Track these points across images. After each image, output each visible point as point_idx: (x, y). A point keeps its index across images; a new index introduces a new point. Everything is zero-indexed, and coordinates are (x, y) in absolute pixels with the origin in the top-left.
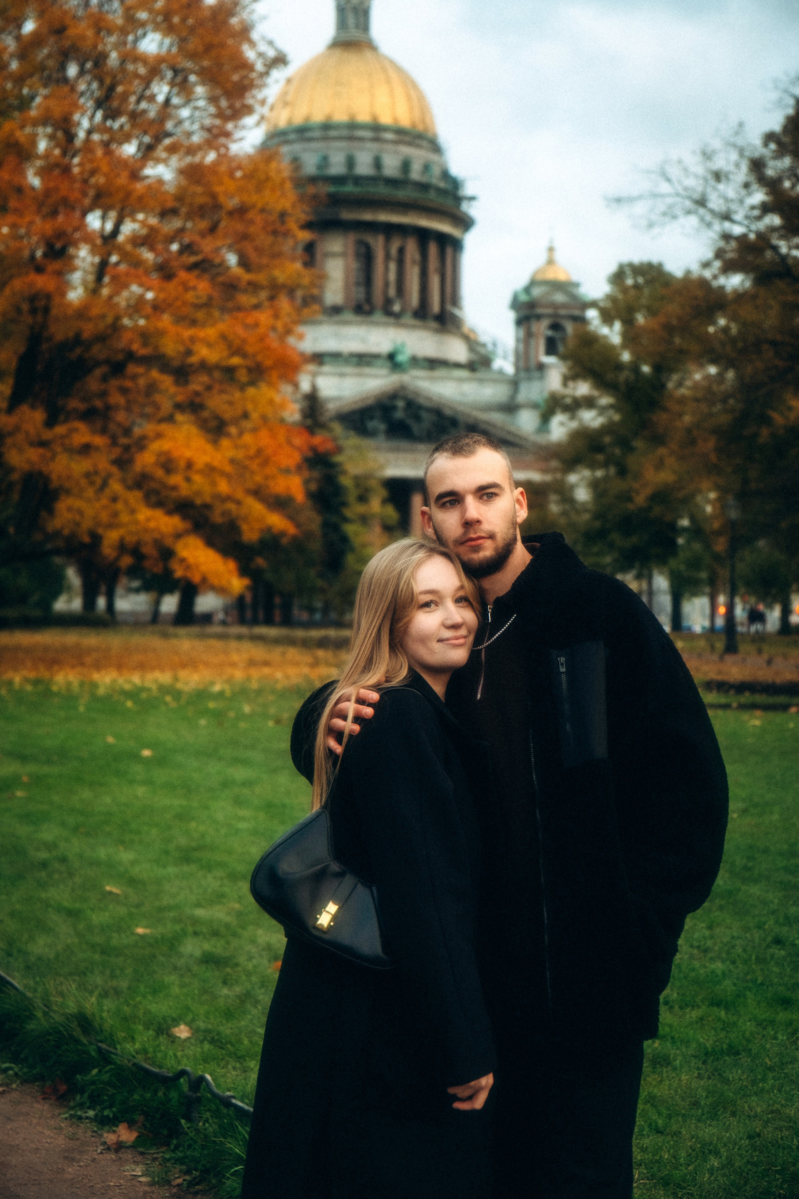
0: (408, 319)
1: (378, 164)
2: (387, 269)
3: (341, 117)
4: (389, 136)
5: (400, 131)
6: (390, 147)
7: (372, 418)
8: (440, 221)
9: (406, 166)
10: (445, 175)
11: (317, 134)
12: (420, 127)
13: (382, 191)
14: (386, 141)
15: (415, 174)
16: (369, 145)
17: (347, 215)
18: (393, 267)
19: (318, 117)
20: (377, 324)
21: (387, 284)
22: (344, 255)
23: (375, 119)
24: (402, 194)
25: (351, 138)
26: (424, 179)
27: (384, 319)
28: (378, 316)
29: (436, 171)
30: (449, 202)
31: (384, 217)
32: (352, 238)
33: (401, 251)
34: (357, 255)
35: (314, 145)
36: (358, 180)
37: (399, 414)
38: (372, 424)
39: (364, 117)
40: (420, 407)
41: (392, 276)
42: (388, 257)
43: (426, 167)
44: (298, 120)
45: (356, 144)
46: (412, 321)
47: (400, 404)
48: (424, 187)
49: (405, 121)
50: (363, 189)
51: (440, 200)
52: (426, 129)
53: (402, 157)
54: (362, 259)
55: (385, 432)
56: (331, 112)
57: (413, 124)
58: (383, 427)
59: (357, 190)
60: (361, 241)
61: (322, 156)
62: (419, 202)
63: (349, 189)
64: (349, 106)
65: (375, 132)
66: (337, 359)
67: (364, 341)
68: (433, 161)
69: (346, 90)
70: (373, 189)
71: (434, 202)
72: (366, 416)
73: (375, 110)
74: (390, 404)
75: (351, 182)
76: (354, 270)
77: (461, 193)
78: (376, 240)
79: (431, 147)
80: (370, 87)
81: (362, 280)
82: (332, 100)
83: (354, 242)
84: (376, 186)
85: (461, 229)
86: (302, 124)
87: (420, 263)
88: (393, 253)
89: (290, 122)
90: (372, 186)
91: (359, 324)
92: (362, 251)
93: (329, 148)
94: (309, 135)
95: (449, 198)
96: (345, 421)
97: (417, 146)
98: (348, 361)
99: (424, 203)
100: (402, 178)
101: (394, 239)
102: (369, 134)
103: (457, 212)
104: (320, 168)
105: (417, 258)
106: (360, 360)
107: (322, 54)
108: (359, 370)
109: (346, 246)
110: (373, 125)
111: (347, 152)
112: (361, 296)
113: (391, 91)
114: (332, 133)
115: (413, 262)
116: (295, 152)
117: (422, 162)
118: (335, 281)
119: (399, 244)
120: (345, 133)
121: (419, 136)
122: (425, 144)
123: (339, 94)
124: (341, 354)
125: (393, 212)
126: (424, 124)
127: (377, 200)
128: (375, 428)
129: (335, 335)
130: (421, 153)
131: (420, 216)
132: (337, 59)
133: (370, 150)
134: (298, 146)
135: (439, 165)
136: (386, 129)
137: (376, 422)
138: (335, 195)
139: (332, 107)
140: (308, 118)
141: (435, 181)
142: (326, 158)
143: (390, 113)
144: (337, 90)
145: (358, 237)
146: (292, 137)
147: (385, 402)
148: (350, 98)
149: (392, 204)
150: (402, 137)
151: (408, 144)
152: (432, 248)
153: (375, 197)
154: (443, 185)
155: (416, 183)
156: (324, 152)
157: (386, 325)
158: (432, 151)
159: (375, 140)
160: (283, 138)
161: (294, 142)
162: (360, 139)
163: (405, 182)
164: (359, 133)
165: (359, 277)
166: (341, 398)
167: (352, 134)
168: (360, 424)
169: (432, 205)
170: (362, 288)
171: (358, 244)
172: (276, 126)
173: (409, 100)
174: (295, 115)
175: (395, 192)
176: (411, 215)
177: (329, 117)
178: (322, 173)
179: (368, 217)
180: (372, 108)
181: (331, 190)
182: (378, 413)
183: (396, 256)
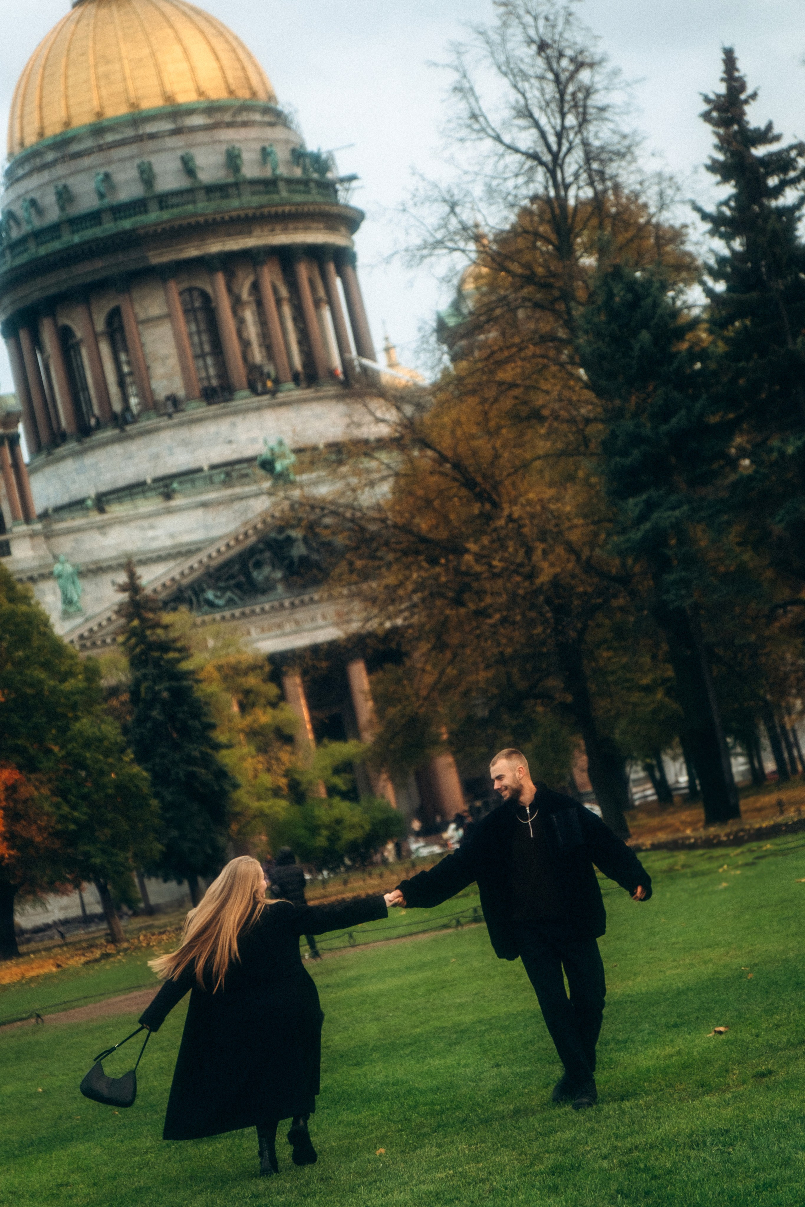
0: (290, 391)
1: (188, 167)
2: (241, 322)
3: (117, 110)
4: (198, 120)
5: (212, 109)
6: (200, 137)
7: (258, 565)
8: (307, 229)
9: (232, 160)
10: (299, 155)
11: (88, 144)
12: (243, 94)
13: (205, 207)
14: (193, 129)
15: (250, 170)
16: (170, 142)
17: (159, 258)
18: (249, 315)
19: (83, 119)
20: (246, 411)
21: (246, 344)
22: (169, 316)
23: (169, 98)
24: (235, 205)
25: (140, 139)
26: (268, 173)
27: (255, 400)
28: (243, 398)
29: (282, 154)
30: (315, 196)
31: (215, 247)
32: (174, 288)
33: (256, 287)
34: (189, 311)
35: (86, 161)
36: (164, 200)
37: (299, 550)
38: (259, 576)
39: (151, 102)
41: (252, 331)
42: (237, 303)
43: (265, 153)
44: (54, 129)
45: (151, 145)
46: (297, 393)
47: (298, 534)
48: (270, 184)
49: (217, 93)
50: (175, 211)
51: (298, 198)
52: (254, 94)
53: (224, 147)
54: (200, 316)
55: (285, 579)
56: (102, 107)
57: (231, 92)
58: (279, 575)
59: (166, 215)
60: (190, 290)
61: (101, 177)
62: (266, 210)
63: (154, 216)
64: (126, 90)
65: (175, 122)
66: (193, 481)
67: (230, 442)
68: (277, 141)
69: (117, 67)
70: (190, 208)
71: (289, 203)
72: (251, 564)
73: (168, 88)
74: (281, 537)
75: (153, 206)
76: (190, 335)
77: (330, 175)
78: (213, 284)
79: (267, 119)
80: (153, 54)
81: (207, 348)
82: (98, 88)
83: (181, 294)
84: (194, 202)
85: (343, 230)
86: (61, 134)
87: (290, 300)
88: (245, 295)
89: (41, 134)
90: (187, 203)
91: (216, 417)
92: (197, 304)
93: (110, 162)
94: (75, 148)
95: (314, 191)
96: (218, 579)
97: (245, 124)
98: (210, 480)
99: (273, 210)
100: (231, 180)
101: (240, 274)
102: (166, 126)
103: (327, 208)
104: (102, 196)
105: (284, 292)
106: (228, 474)
107: (68, 18)
108: (229, 492)
109: (169, 304)
110: (170, 109)
111: (137, 161)
112: (212, 372)
113: (185, 51)
114: (110, 138)
115: (279, 302)
116: (59, 178)
117: (257, 146)
118: (166, 358)
119: (251, 278)
120: (130, 133)
121: (245, 108)
122: (257, 117)
123: (106, 76)
124: (200, 470)
125: (229, 235)
126: (250, 88)
127: (198, 224)
128: (267, 579)
129: (185, 443)
130: (253, 133)
131: (273, 230)
132: (92, 22)
133: (173, 149)
134: (60, 170)
135: (287, 142)
136: (190, 111)
137: (267, 570)
138: (134, 230)
139: (100, 98)
140: (67, 124)
141: (283, 171)
142: (107, 177)
143: (191, 86)
144: (102, 69)
145: (185, 285)
146: (50, 157)
147: (273, 535)
148: (124, 79)
149: (223, 222)
150: (218, 117)
151: (230, 125)
152: (303, 271)
153: (193, 221)
154: (298, 172)
155: (253, 182)
156: (102, 171)
157: (258, 408)
158: (271, 125)
159: (177, 132)
160: (38, 162)
161: (54, 163)
162: (152, 136)
163: (236, 185)
164: (150, 128)
165: (201, 344)
166: (212, 541)
167: (141, 132)
168: (242, 579)
169: (287, 209)
170: (209, 360)
171: (186, 295)
172: (22, 144)
173: (217, 58)
174: (46, 122)
175: (225, 204)
176: (257, 232)
177: (99, 114)
178: (107, 201)
179: (192, 252)
180: (162, 84)
181: (127, 224)
182: (267, 555)
183: (251, 299)
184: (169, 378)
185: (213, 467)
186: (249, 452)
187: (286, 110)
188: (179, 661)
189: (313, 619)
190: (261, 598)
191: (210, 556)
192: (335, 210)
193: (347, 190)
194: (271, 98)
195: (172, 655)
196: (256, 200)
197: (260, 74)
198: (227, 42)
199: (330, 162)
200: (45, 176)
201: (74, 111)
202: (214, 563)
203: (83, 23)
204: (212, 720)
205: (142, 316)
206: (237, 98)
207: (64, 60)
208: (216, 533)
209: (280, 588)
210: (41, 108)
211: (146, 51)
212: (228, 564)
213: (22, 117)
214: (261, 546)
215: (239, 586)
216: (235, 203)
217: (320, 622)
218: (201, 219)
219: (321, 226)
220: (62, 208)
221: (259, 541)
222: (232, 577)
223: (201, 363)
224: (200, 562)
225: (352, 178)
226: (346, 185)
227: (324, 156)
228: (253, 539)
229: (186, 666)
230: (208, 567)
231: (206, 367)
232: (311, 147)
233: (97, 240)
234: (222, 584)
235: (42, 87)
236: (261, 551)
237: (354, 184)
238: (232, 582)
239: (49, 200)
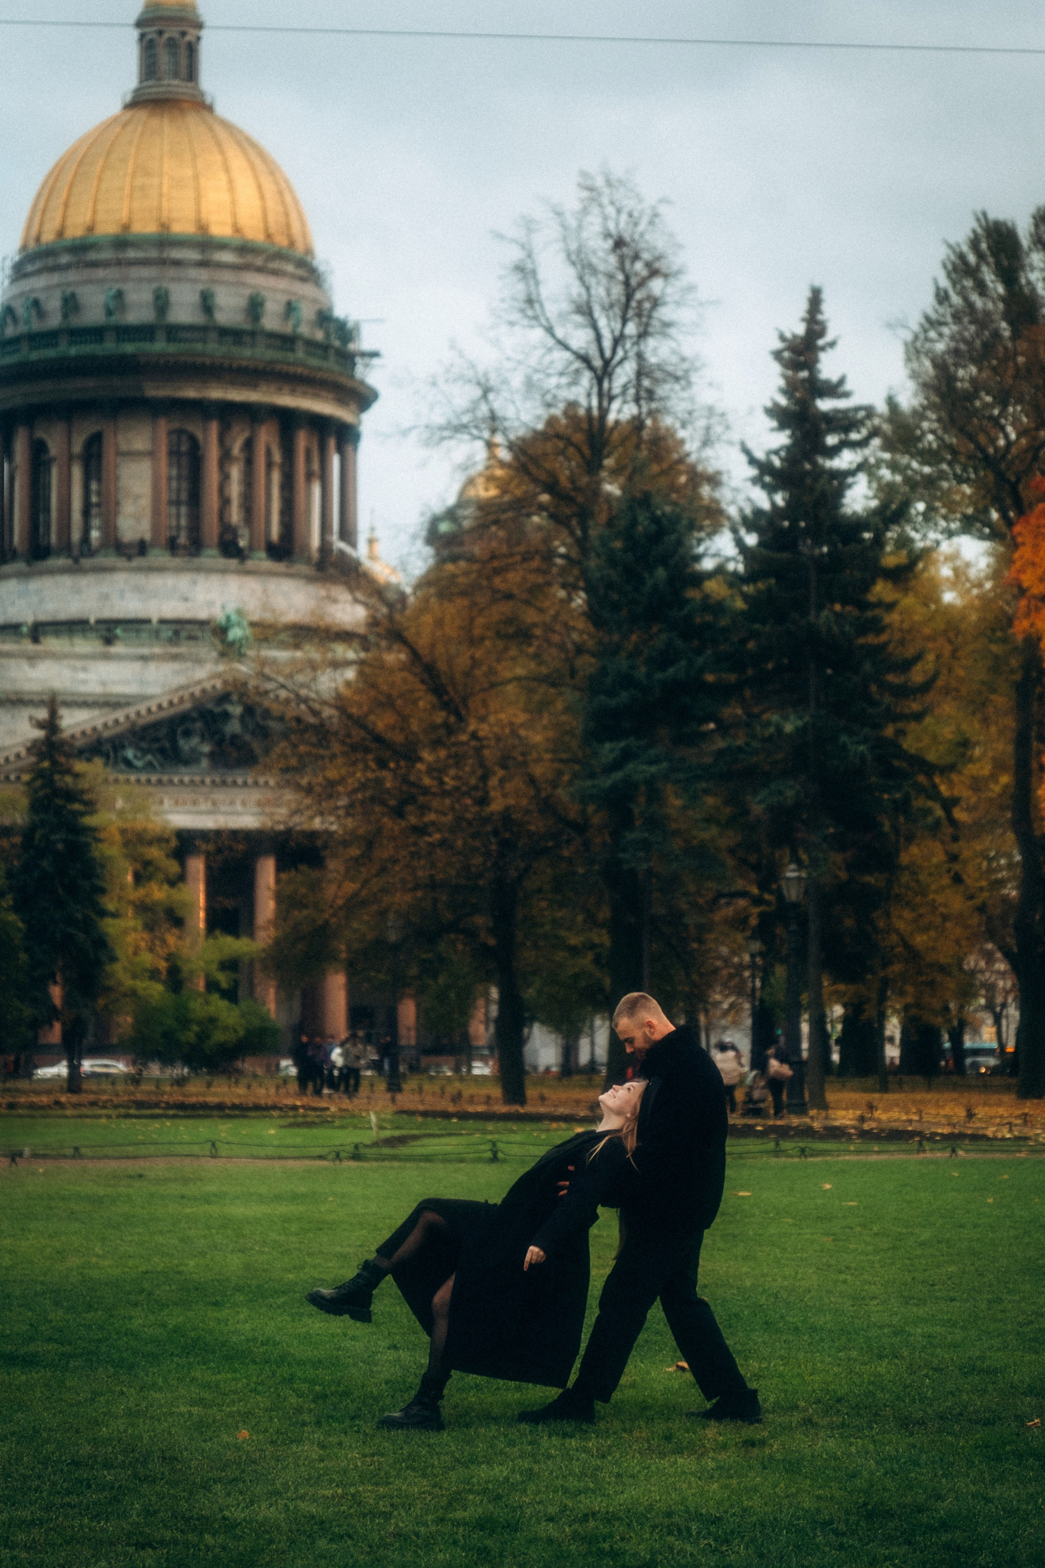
0: (261, 561)
1: (207, 304)
2: (225, 477)
3: (145, 227)
4: (227, 257)
5: (245, 248)
6: (228, 276)
7: (187, 734)
8: (316, 396)
9: (255, 307)
10: (324, 318)
11: (107, 255)
12: (281, 241)
13: (214, 349)
14: (220, 266)
15: (271, 322)
16: (193, 273)
17: (156, 391)
18: (236, 472)
19: (108, 227)
20: (210, 571)
21: (225, 502)
22: (151, 454)
23: (202, 227)
24: (247, 354)
25: (163, 262)
26: (288, 329)
27: (222, 562)
28: (211, 557)
29: (307, 312)
30: (332, 363)
31: (216, 393)
32: (163, 426)
33: (249, 446)
34: (174, 453)
35: (101, 273)
36: (174, 332)
37: (234, 727)
38: (185, 745)
39: (183, 227)
40: (267, 713)
41: (235, 489)
42: (225, 458)
43: (290, 308)
44: (75, 231)
45: (172, 272)
46: (268, 564)
47: (236, 710)
48: (287, 341)
49: (254, 233)
50: (183, 346)
51: (314, 362)
52: (292, 244)
53: (248, 292)
54: (184, 461)
55: (212, 755)
56: (130, 219)
57: (269, 236)
58: (206, 748)
59: (172, 348)
60: (180, 432)
61: (113, 292)
62: (278, 367)
63: (159, 346)
64: (160, 208)
65: (203, 252)
66: (138, 631)
67: (186, 599)
68: (303, 297)
69: (155, 181)
70: (199, 346)
71: (304, 365)
72: (179, 731)
73: (204, 215)
74: (217, 710)
75: (161, 335)
76: (170, 479)
77: (352, 347)
78: (205, 430)
79: (300, 272)
80: (196, 177)
81: (184, 496)
82: (131, 198)
83: (170, 433)
84: (204, 341)
85: (353, 406)
86: (81, 238)
87: (282, 466)
88: (236, 450)
89: (60, 233)
90: (198, 341)
91: (178, 570)
92: (184, 448)
93: (125, 280)
94: (92, 256)
95: (332, 358)
96: (143, 739)
97: (275, 273)
98: (157, 634)
99: (285, 368)
100: (248, 327)
101: (236, 429)
102: (193, 255)
103: (343, 380)
104: (109, 313)
105: (277, 457)
106: (176, 633)
107: (115, 120)
108: (174, 650)
109: (154, 440)
110: (200, 239)
111: (155, 285)
112: (183, 522)
113: (230, 182)
114: (131, 254)
115: (269, 465)
116: (68, 284)
117: (284, 298)
118: (138, 497)
119: (246, 434)
120: (154, 254)
121: (279, 255)
122: (290, 268)
123: (143, 188)
124: (148, 621)
125: (233, 383)
126: (289, 236)
127: (203, 365)
128: (193, 750)
129: (138, 589)
130: (282, 284)
131: (280, 389)
132: (140, 129)
133: (195, 281)
134: (72, 276)
135: (315, 301)
136: (222, 245)
137: (195, 741)
138: (134, 356)
139: (130, 211)
140: (91, 229)
141: (304, 330)
142: (119, 295)
143: (229, 220)
144: (139, 181)
145: (176, 425)
146: (64, 259)
147: (210, 706)
148: (161, 195)
149: (230, 370)
150: (250, 259)
151: (260, 270)
152: (302, 440)
153: (199, 360)
154: (319, 336)
155: (272, 335)
156: (116, 286)
157: (224, 571)
158: (303, 279)
159: (203, 264)
160: (50, 261)
161: (67, 267)
162: (177, 263)
163: (253, 334)
164: (176, 254)
165: (179, 491)
166: (144, 698)
167: (165, 255)
168: (167, 745)
169: (299, 370)
170: (184, 510)
171: (175, 437)
172: (38, 239)
173: (262, 197)
174: (69, 222)
175: (236, 350)
176: (263, 387)
177: (126, 227)
178: (114, 319)
179: (191, 393)
180: (198, 211)
181: (129, 348)
182: (199, 725)
183: (242, 456)
184: (138, 518)
185: (163, 622)
186: (203, 615)
187: (322, 268)
188: (83, 814)
189: (232, 803)
190: (183, 769)
191: (138, 714)
192: (350, 384)
193: (367, 366)
194: (309, 251)
195: (77, 806)
196: (271, 355)
197: (303, 223)
198: (276, 183)
199: (354, 333)
200: (55, 278)
201: (101, 216)
202: (141, 722)
203: (130, 128)
204: (104, 885)
205: (124, 447)
206: (273, 243)
207: (101, 163)
208: (150, 690)
209: (205, 763)
210: (66, 205)
211: (189, 172)
212: (155, 726)
213: (44, 211)
214: (195, 715)
215: (162, 751)
216: (247, 352)
217: (239, 807)
218: (208, 361)
219: (331, 396)
220: (65, 316)
221: (195, 708)
222: (157, 740)
223: (173, 510)
224: (127, 717)
225: (375, 354)
226: (367, 360)
227: (350, 325)
228: (187, 706)
229: (89, 821)
230: (134, 724)
231: (178, 516)
232: (340, 311)
233: (93, 358)
234: (144, 745)
235: (72, 185)
236: (194, 720)
237: (375, 361)
238: (156, 745)
239: (53, 304)
